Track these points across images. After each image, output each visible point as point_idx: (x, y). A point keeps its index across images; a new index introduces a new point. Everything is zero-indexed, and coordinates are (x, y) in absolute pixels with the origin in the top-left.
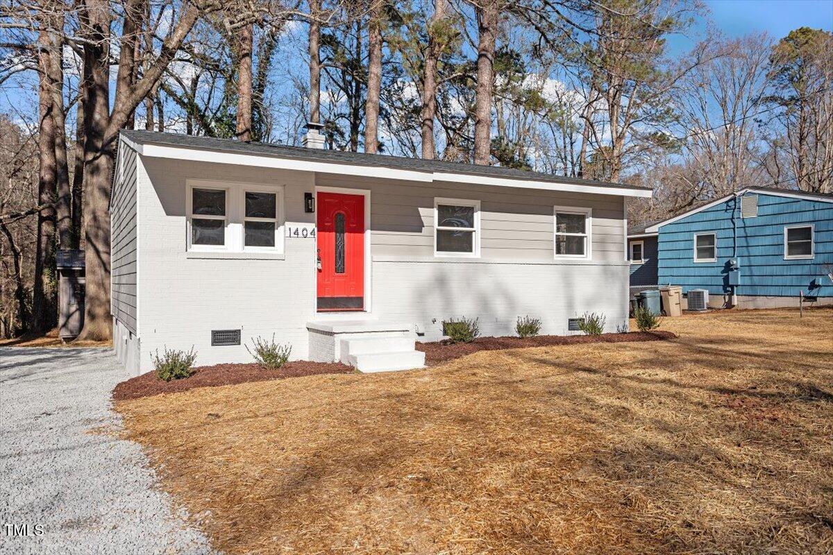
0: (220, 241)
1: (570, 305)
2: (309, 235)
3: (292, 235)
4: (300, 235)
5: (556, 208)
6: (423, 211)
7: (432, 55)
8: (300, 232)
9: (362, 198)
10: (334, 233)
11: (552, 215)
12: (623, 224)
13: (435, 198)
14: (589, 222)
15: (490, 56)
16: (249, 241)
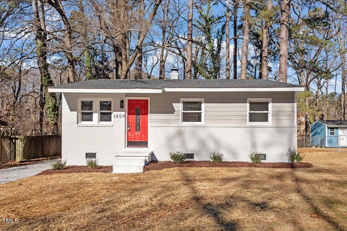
0: (91, 120)
1: (254, 145)
2: (122, 117)
3: (116, 117)
4: (119, 117)
5: (248, 99)
6: (174, 105)
7: (266, 27)
8: (118, 116)
9: (147, 100)
10: (135, 116)
11: (247, 103)
12: (294, 105)
13: (181, 99)
14: (270, 105)
15: (285, 23)
16: (102, 119)
